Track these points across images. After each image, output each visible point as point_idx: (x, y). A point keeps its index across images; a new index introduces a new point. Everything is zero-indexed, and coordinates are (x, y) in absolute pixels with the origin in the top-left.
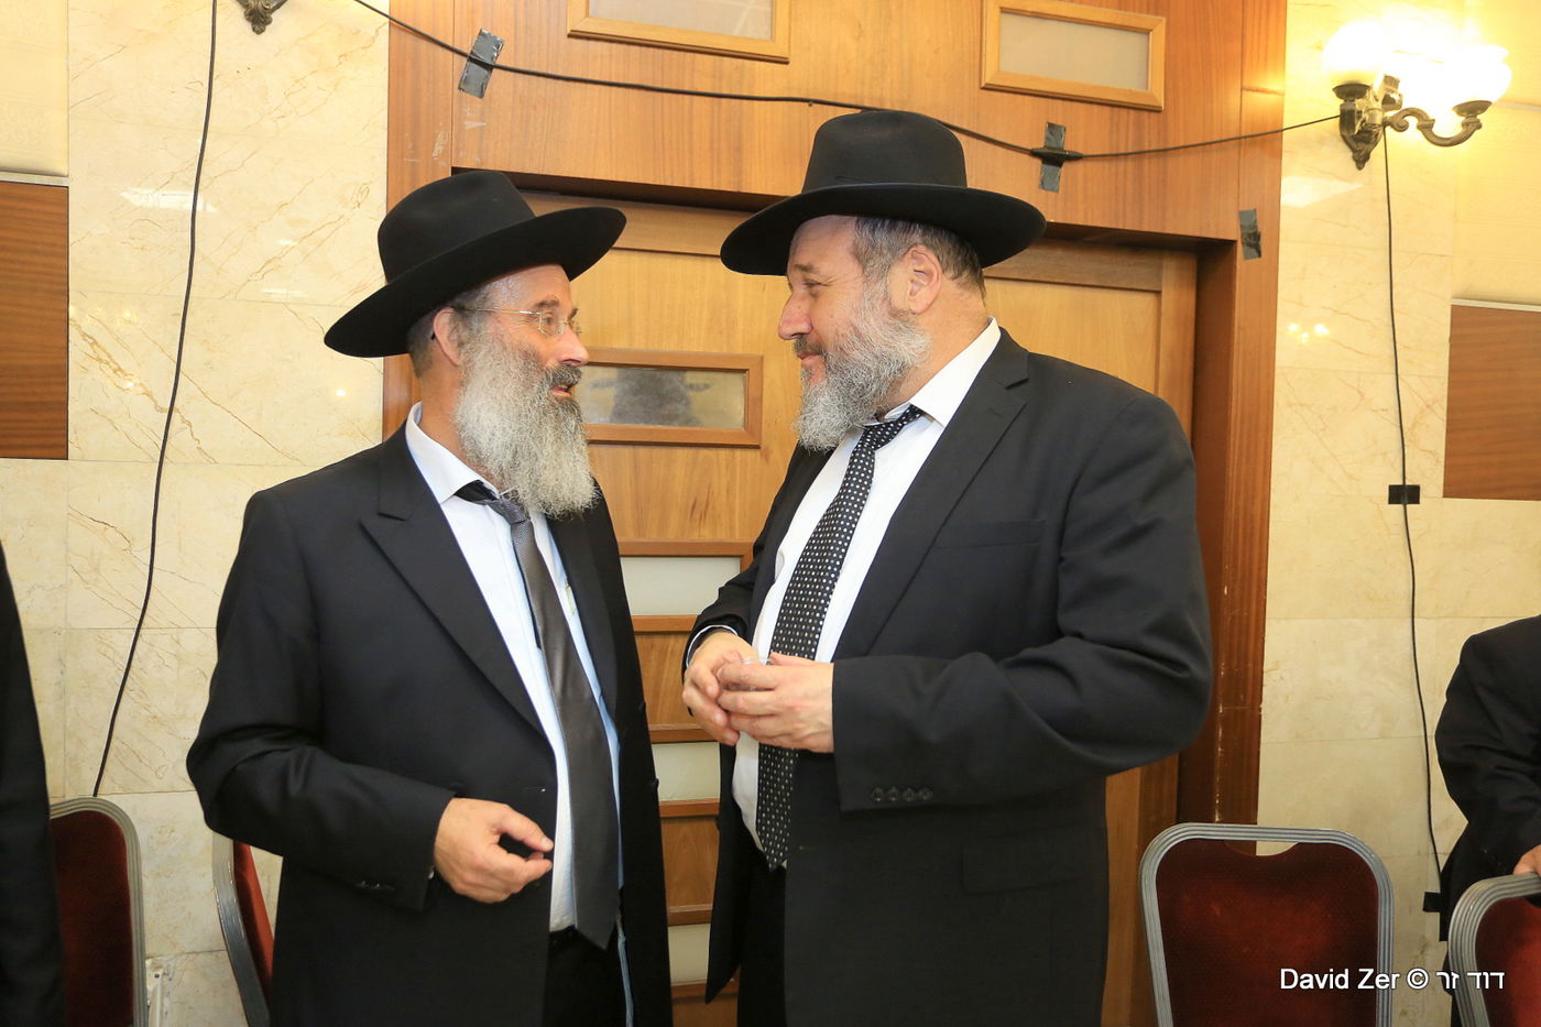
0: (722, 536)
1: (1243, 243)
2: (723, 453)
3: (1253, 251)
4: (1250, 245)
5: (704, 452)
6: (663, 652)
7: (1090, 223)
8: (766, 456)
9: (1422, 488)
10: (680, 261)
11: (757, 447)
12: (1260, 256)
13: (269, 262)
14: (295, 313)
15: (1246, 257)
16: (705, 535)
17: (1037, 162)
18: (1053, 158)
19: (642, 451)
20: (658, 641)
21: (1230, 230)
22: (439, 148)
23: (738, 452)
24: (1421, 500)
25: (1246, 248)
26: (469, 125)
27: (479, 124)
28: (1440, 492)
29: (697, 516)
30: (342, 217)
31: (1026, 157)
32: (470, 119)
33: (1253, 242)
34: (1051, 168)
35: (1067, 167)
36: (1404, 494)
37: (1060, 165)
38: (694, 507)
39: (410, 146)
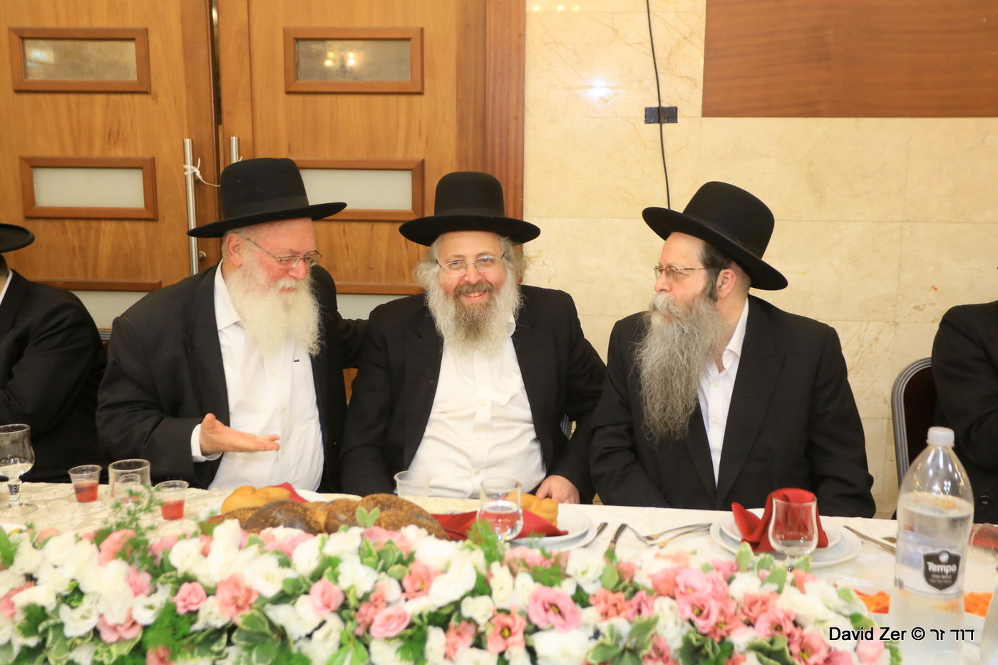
0: (131, 154)
2: (126, 97)
5: (113, 97)
6: (98, 232)
8: (155, 98)
9: (678, 109)
11: (146, 93)
16: (118, 153)
19: (73, 97)
20: (94, 223)
23: (137, 97)
24: (679, 119)
28: (700, 114)
29: (112, 140)
36: (662, 115)
38: (110, 135)
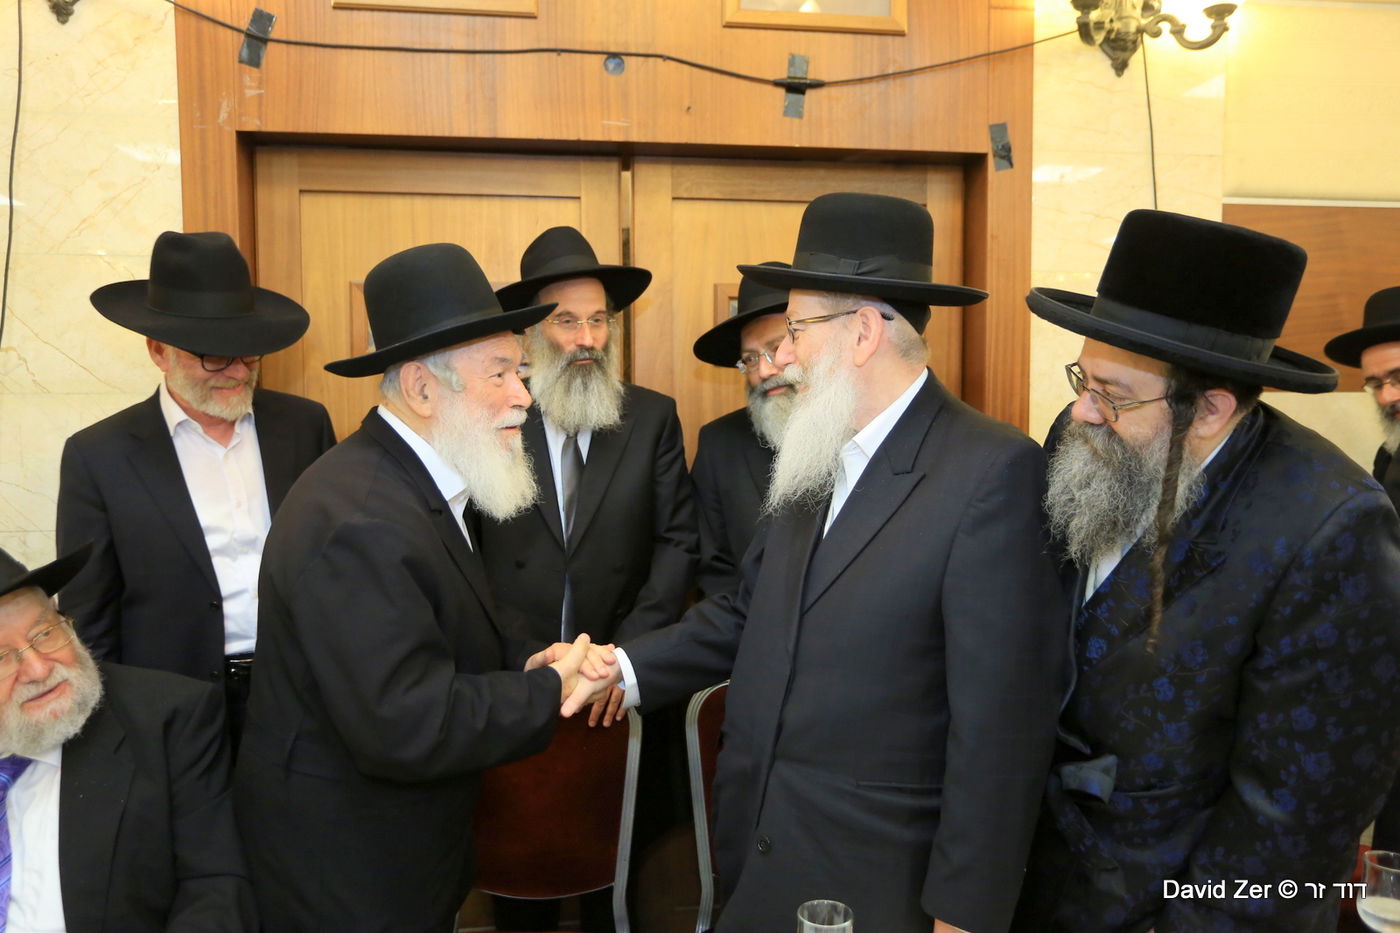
1: (994, 156)
3: (1005, 163)
4: (1003, 158)
7: (836, 145)
10: (459, 202)
12: (1011, 165)
13: (84, 221)
14: (109, 263)
15: (998, 168)
17: (781, 92)
18: (796, 87)
21: (981, 144)
22: (223, 115)
25: (997, 159)
26: (250, 93)
27: (258, 92)
30: (144, 179)
31: (769, 88)
32: (250, 88)
33: (1004, 154)
34: (794, 97)
35: (810, 94)
37: (803, 93)
39: (198, 115)
